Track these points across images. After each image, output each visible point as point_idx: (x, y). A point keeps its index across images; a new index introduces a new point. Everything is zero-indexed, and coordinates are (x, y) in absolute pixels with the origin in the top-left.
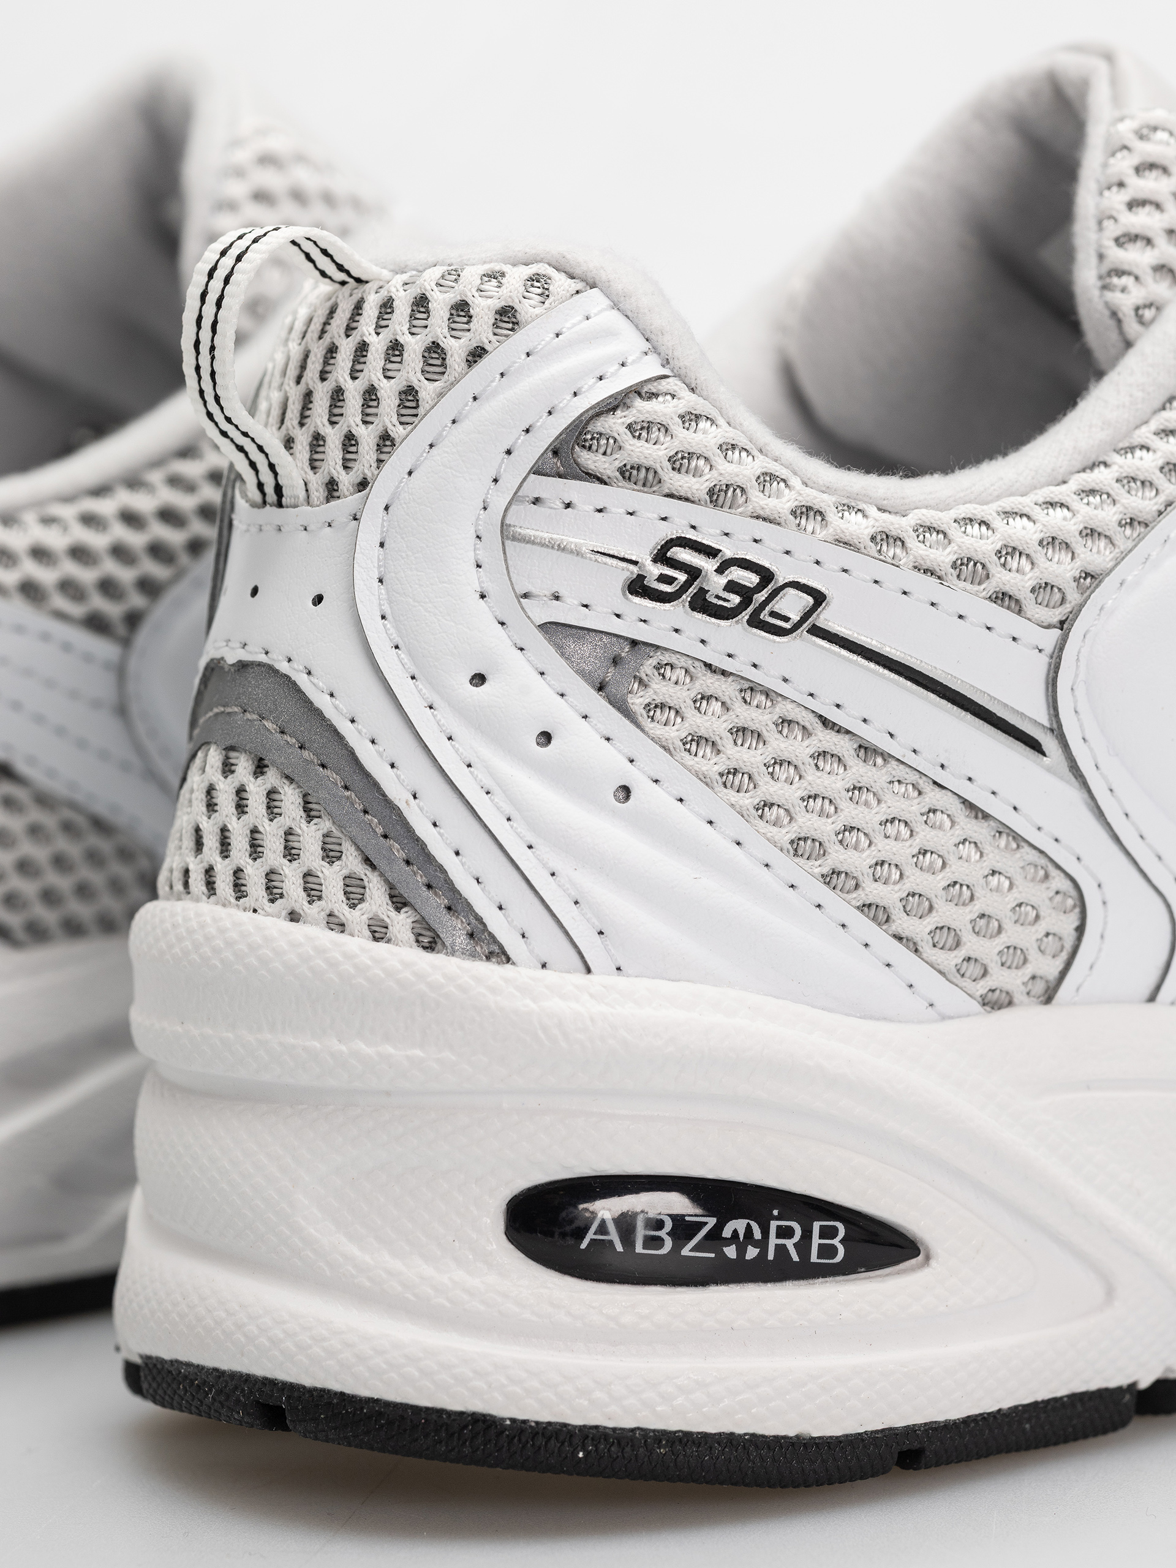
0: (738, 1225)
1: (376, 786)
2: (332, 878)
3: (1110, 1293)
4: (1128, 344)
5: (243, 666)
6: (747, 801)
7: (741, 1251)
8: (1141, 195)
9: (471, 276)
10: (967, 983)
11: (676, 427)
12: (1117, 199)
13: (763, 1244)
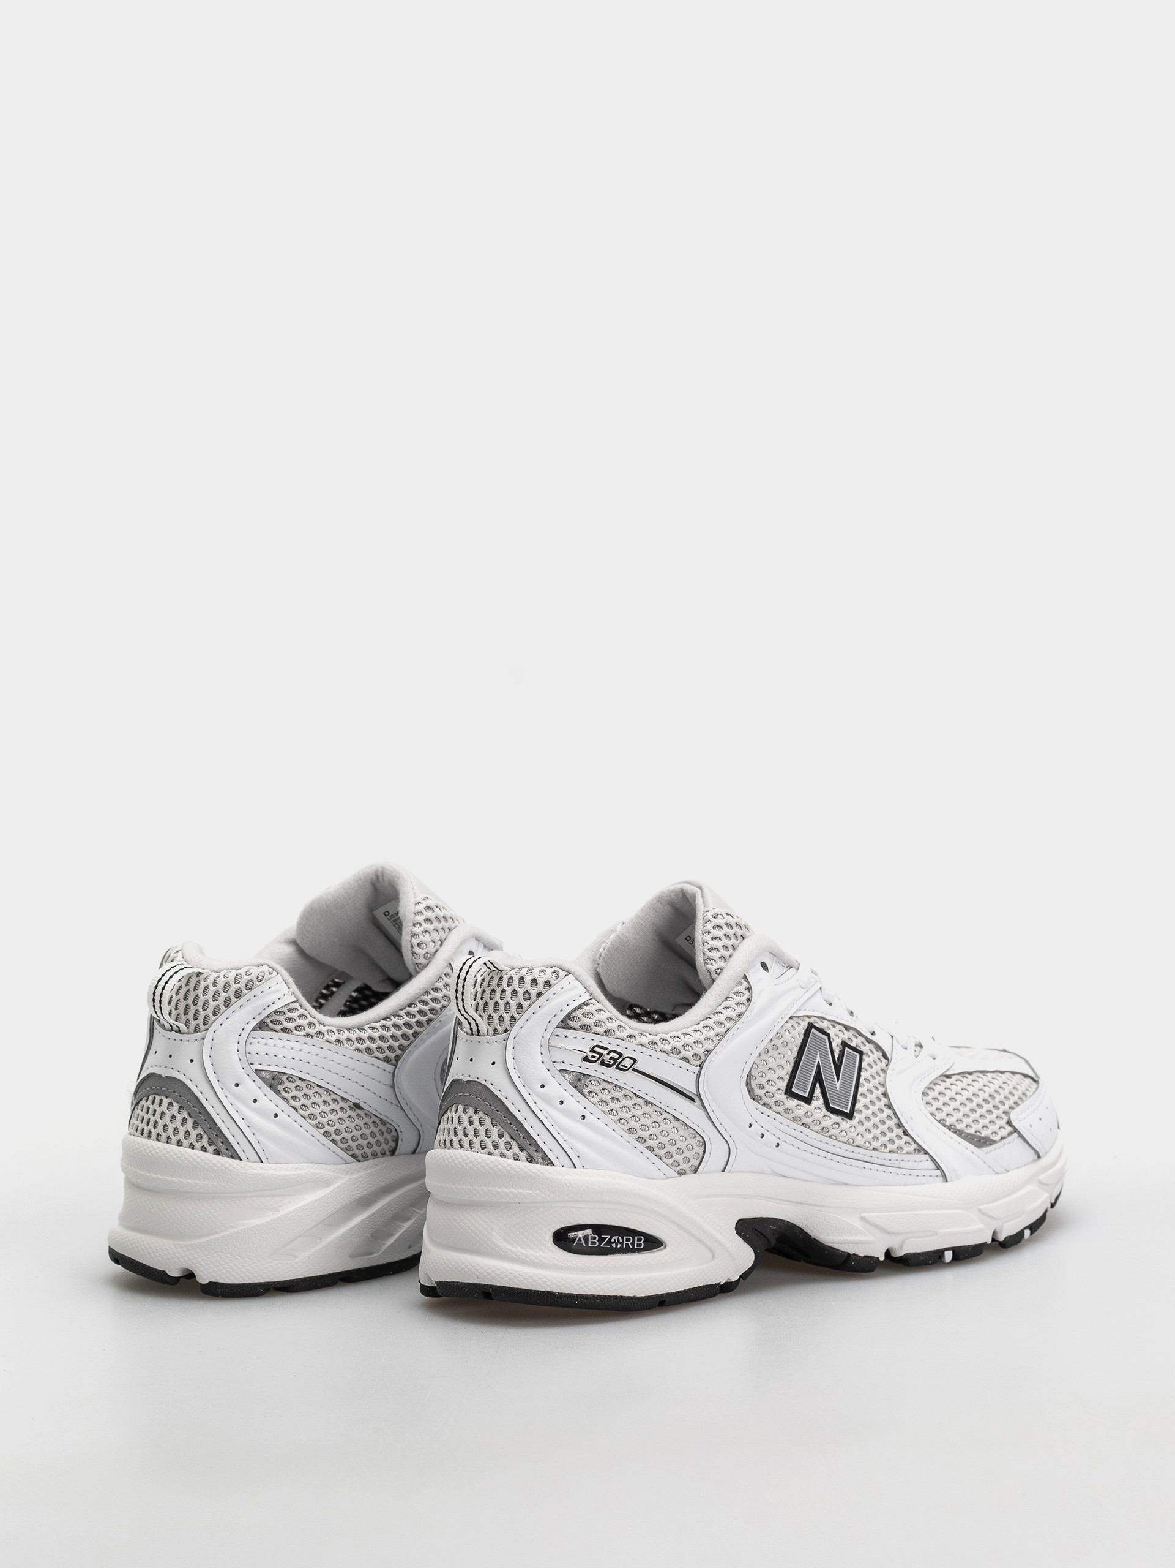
0: (616, 1238)
1: (514, 1116)
2: (501, 1143)
3: (713, 1256)
4: (713, 981)
5: (469, 1081)
6: (616, 1118)
7: (617, 1245)
8: (715, 936)
9: (536, 971)
10: (674, 1168)
11: (595, 1014)
12: (708, 937)
13: (622, 1243)
